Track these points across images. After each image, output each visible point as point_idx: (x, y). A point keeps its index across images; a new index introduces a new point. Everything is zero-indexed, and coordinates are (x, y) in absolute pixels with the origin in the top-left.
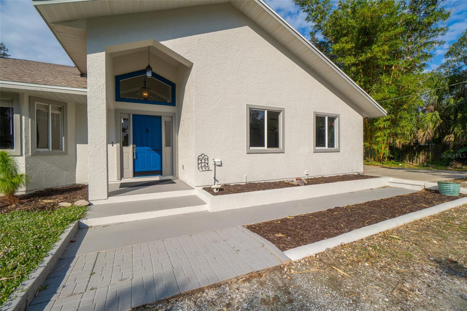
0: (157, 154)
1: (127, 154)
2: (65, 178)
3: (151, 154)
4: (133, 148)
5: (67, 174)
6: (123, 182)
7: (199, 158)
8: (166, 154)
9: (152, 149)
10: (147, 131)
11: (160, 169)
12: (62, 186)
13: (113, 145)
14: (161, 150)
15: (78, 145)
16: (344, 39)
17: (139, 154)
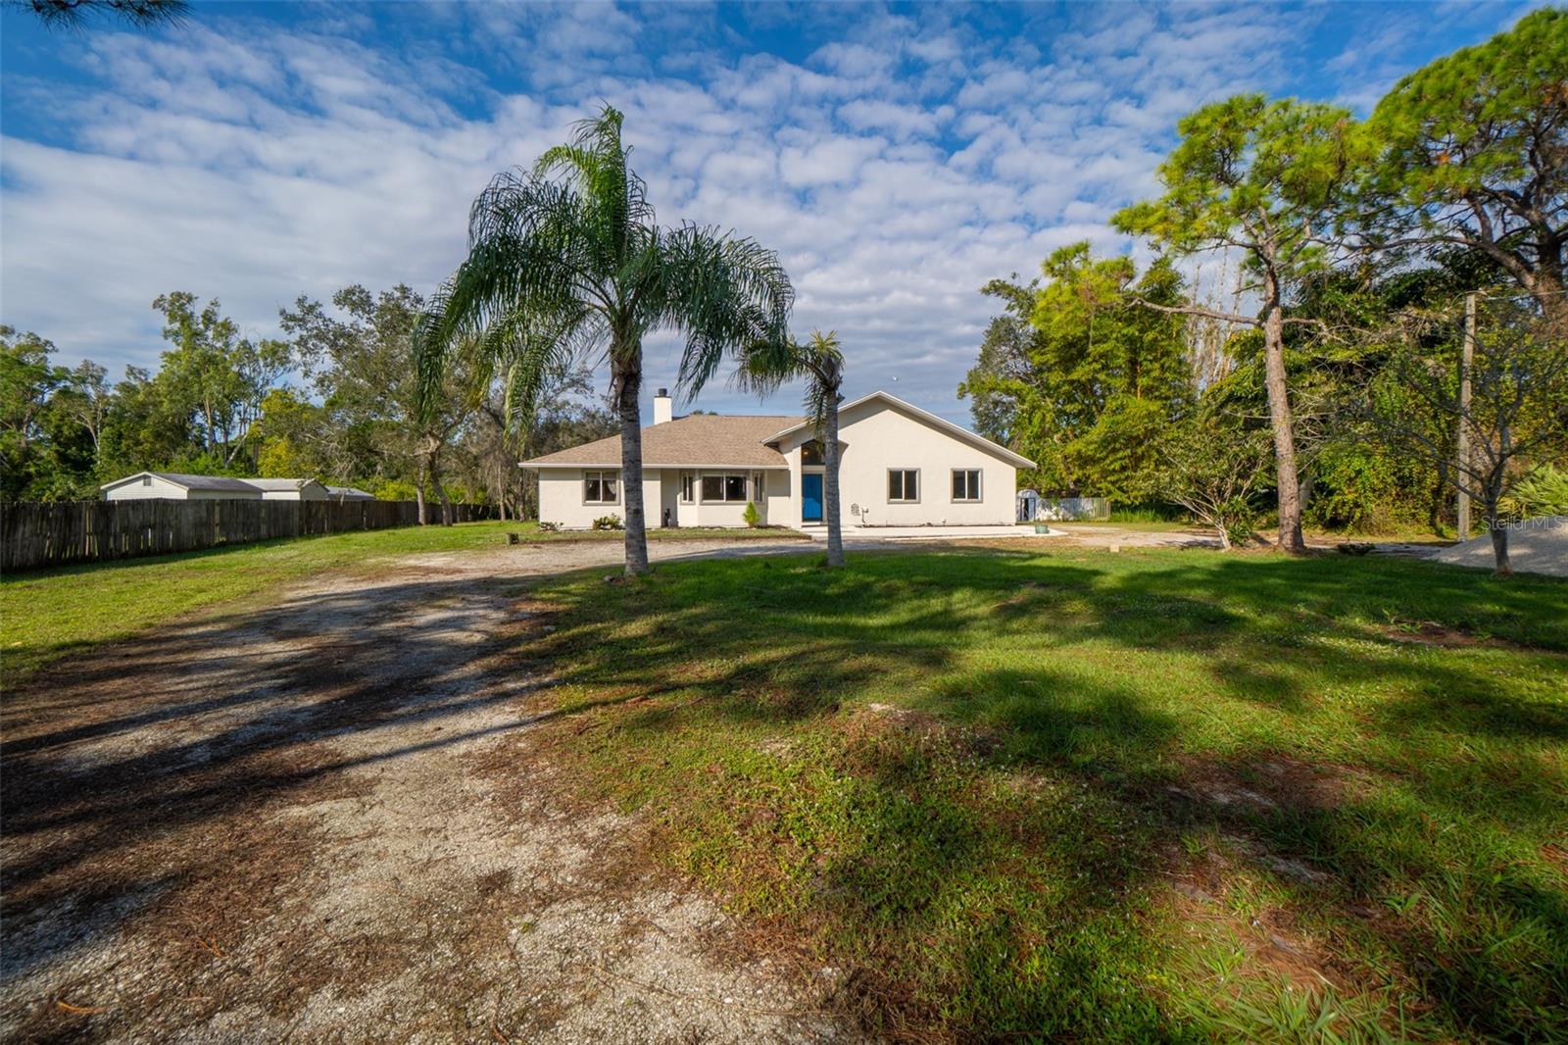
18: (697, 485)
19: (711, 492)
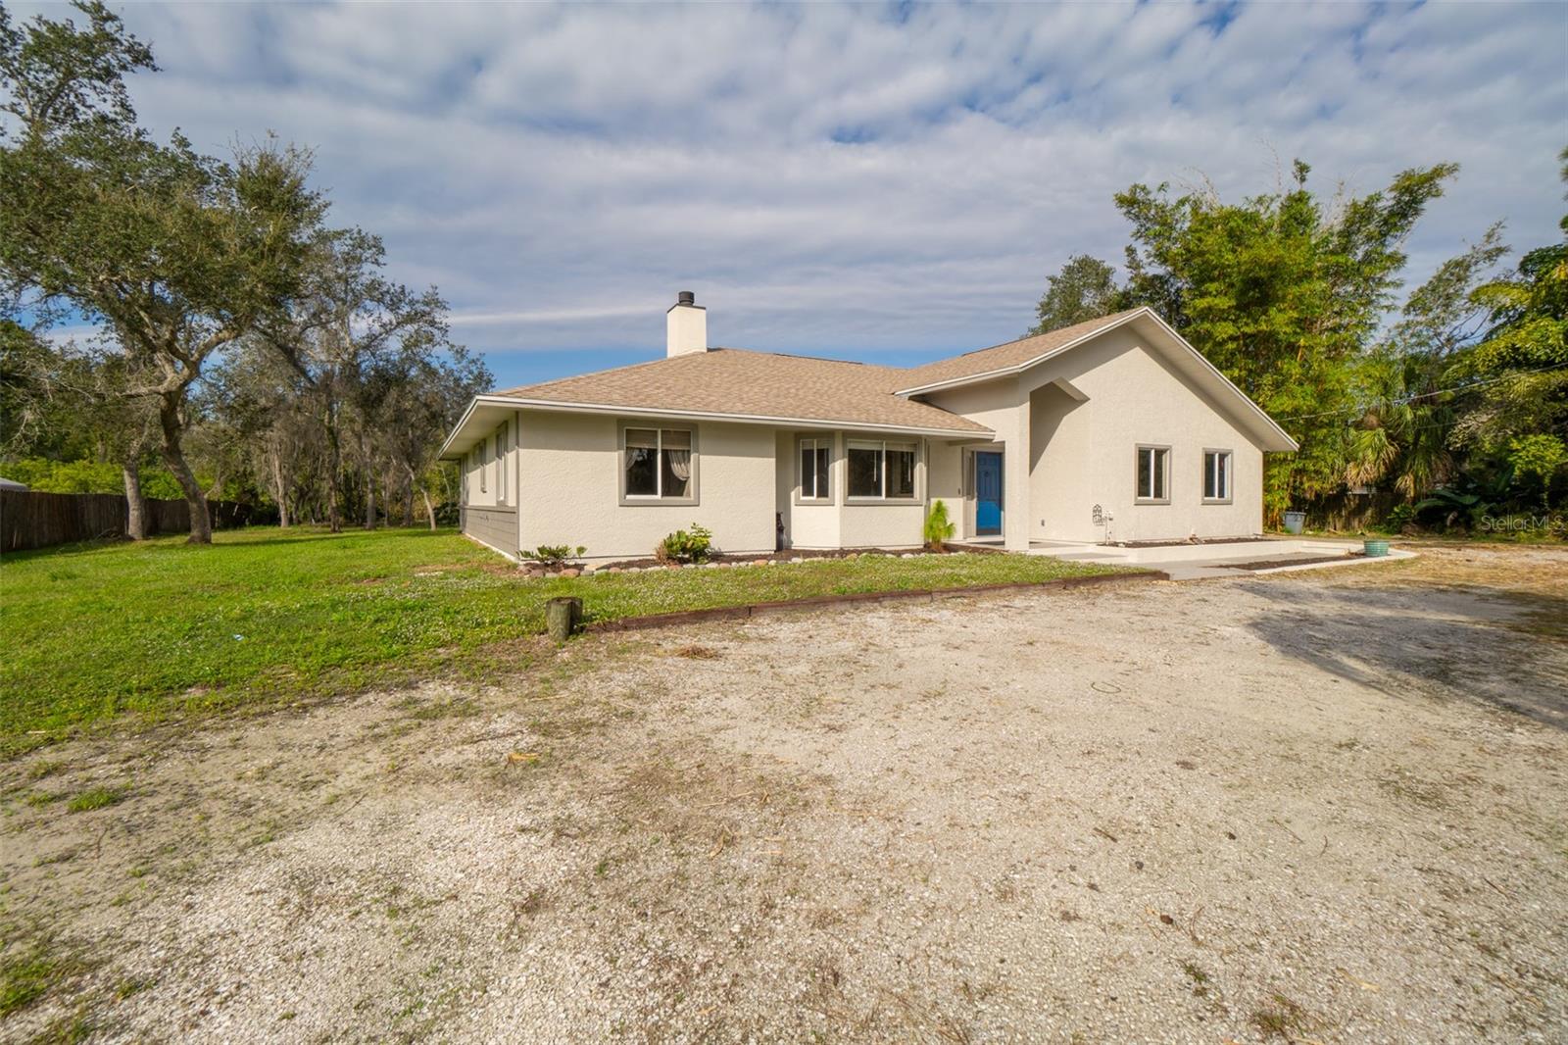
16: (1212, 287)
18: (838, 470)
19: (862, 482)
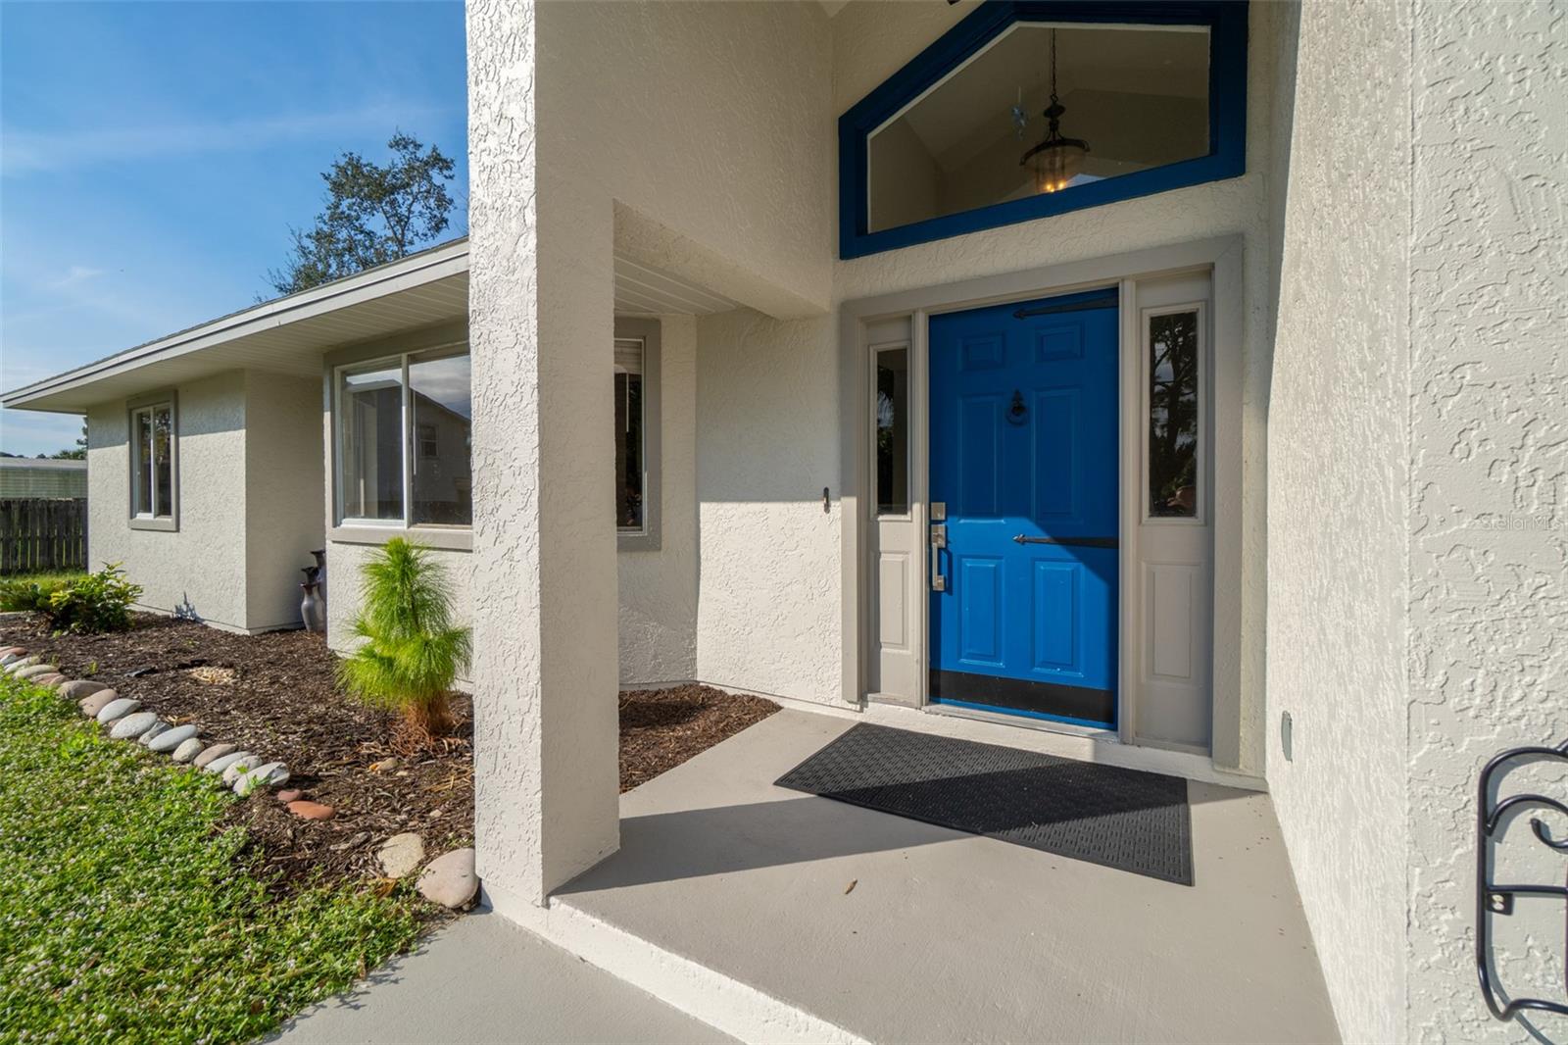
0: (1082, 568)
1: (899, 558)
2: (652, 652)
3: (1042, 567)
4: (932, 522)
5: (660, 636)
6: (871, 721)
7: (1507, 788)
8: (1152, 576)
9: (1045, 537)
10: (1018, 409)
11: (1100, 685)
12: (639, 685)
13: (827, 507)
14: (1112, 543)
15: (704, 507)
17: (968, 563)
